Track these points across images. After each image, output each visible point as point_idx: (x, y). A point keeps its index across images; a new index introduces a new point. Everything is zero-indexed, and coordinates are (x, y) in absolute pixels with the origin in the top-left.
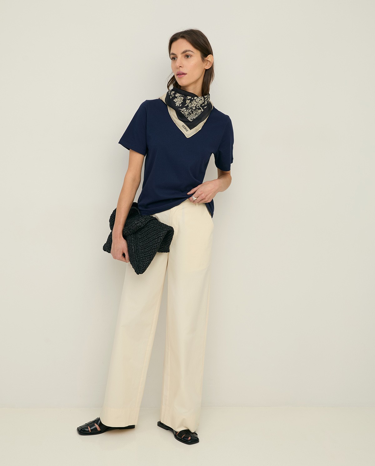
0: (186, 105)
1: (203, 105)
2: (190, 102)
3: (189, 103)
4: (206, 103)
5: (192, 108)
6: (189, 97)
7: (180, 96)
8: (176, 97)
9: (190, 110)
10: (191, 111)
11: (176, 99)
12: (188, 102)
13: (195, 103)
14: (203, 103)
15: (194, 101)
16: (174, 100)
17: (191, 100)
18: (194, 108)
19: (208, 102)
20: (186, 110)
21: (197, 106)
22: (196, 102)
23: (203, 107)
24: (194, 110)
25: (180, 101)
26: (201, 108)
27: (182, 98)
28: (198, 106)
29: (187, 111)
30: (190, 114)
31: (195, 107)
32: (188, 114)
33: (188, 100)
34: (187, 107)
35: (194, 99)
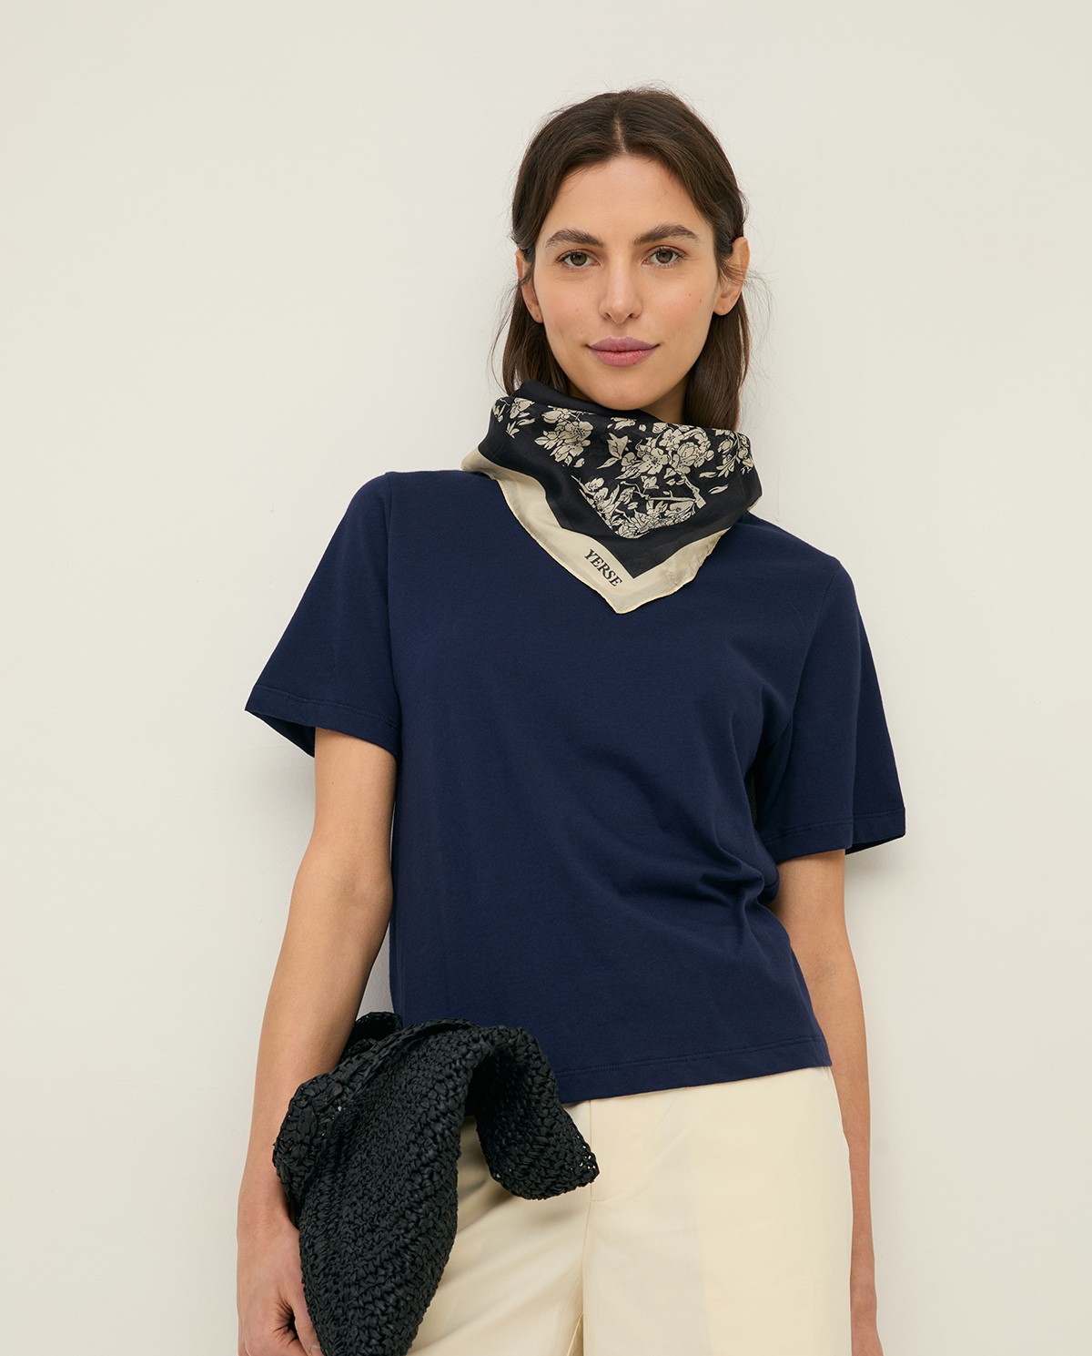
0: (609, 463)
1: (707, 475)
2: (631, 448)
3: (625, 453)
4: (726, 468)
5: (637, 482)
6: (622, 423)
7: (571, 420)
8: (551, 427)
9: (629, 491)
10: (635, 497)
11: (552, 435)
12: (618, 444)
13: (655, 452)
14: (708, 466)
15: (652, 442)
16: (540, 441)
17: (636, 439)
18: (651, 483)
19: (739, 466)
20: (606, 490)
21: (672, 473)
22: (662, 448)
23: (705, 486)
24: (652, 493)
25: (575, 443)
26: (696, 491)
27: (587, 426)
28: (677, 477)
29: (613, 496)
30: (631, 514)
31: (660, 476)
32: (615, 513)
33: (620, 434)
34: (611, 478)
35: (649, 429)
